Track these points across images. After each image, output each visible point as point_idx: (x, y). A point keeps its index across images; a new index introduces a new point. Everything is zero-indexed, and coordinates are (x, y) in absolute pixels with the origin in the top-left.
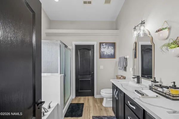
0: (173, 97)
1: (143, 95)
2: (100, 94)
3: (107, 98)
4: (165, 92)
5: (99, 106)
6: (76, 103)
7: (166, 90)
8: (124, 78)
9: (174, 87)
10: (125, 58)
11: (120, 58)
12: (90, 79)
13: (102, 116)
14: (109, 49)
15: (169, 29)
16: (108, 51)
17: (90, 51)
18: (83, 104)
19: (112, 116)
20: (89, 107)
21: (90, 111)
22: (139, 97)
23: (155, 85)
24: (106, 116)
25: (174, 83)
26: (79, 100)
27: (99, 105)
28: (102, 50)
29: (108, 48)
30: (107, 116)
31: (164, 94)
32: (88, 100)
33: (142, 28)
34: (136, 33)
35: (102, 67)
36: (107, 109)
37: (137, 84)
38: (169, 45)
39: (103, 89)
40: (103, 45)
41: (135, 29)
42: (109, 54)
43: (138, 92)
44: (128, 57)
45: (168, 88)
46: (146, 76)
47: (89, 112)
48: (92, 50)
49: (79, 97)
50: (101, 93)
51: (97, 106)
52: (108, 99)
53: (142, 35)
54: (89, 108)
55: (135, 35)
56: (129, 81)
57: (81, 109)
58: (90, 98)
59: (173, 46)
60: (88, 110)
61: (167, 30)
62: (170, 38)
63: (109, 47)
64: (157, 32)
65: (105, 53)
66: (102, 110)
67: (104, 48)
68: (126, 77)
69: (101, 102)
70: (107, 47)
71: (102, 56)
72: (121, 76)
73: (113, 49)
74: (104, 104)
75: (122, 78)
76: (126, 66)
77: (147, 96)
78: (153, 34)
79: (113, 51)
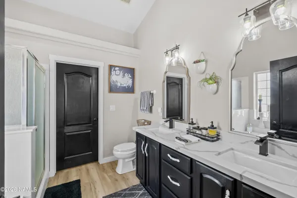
0: (212, 138)
1: (187, 142)
2: (112, 154)
3: (124, 159)
4: (204, 134)
5: (110, 176)
6: (63, 185)
7: (204, 132)
8: (149, 123)
9: (212, 127)
10: (151, 93)
11: (142, 94)
12: (90, 131)
13: (120, 190)
14: (125, 78)
15: (206, 62)
16: (123, 80)
17: (91, 78)
18: (78, 182)
19: (135, 186)
20: (92, 183)
21: (97, 190)
22: (183, 146)
23: (193, 128)
24: (126, 187)
25: (212, 122)
26: (67, 177)
27: (110, 174)
28: (114, 78)
29: (124, 75)
30: (128, 189)
31: (204, 137)
32: (88, 170)
33: (176, 54)
34: (168, 59)
35: (112, 108)
36: (125, 176)
37: (171, 129)
38: (206, 80)
39: (116, 145)
40: (115, 70)
41: (167, 53)
42: (124, 86)
43: (180, 139)
44: (154, 92)
45: (207, 129)
46: (179, 118)
47: (95, 192)
48: (94, 76)
49: (66, 171)
50: (114, 152)
51: (107, 177)
52: (127, 160)
53: (174, 64)
54: (94, 184)
55: (167, 62)
56: (158, 127)
57: (75, 192)
58: (91, 166)
59: (211, 82)
60: (91, 189)
61: (204, 63)
62: (206, 72)
63: (126, 75)
64: (194, 63)
65: (119, 85)
66: (117, 180)
67: (117, 75)
68: (151, 122)
69: (113, 168)
70: (121, 74)
71: (113, 89)
72: (144, 121)
73: (131, 78)
74: (120, 170)
75: (146, 123)
76: (152, 105)
77: (191, 142)
78: (190, 65)
79: (130, 81)
